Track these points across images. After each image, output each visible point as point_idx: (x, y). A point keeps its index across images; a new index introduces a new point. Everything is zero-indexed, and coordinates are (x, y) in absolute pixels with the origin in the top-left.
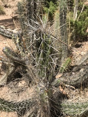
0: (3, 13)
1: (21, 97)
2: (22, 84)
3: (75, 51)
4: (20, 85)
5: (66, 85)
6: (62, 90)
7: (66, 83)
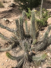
0: (3, 7)
1: (18, 54)
2: (18, 49)
3: (40, 33)
4: (17, 49)
5: (35, 50)
6: (33, 52)
7: (35, 49)
